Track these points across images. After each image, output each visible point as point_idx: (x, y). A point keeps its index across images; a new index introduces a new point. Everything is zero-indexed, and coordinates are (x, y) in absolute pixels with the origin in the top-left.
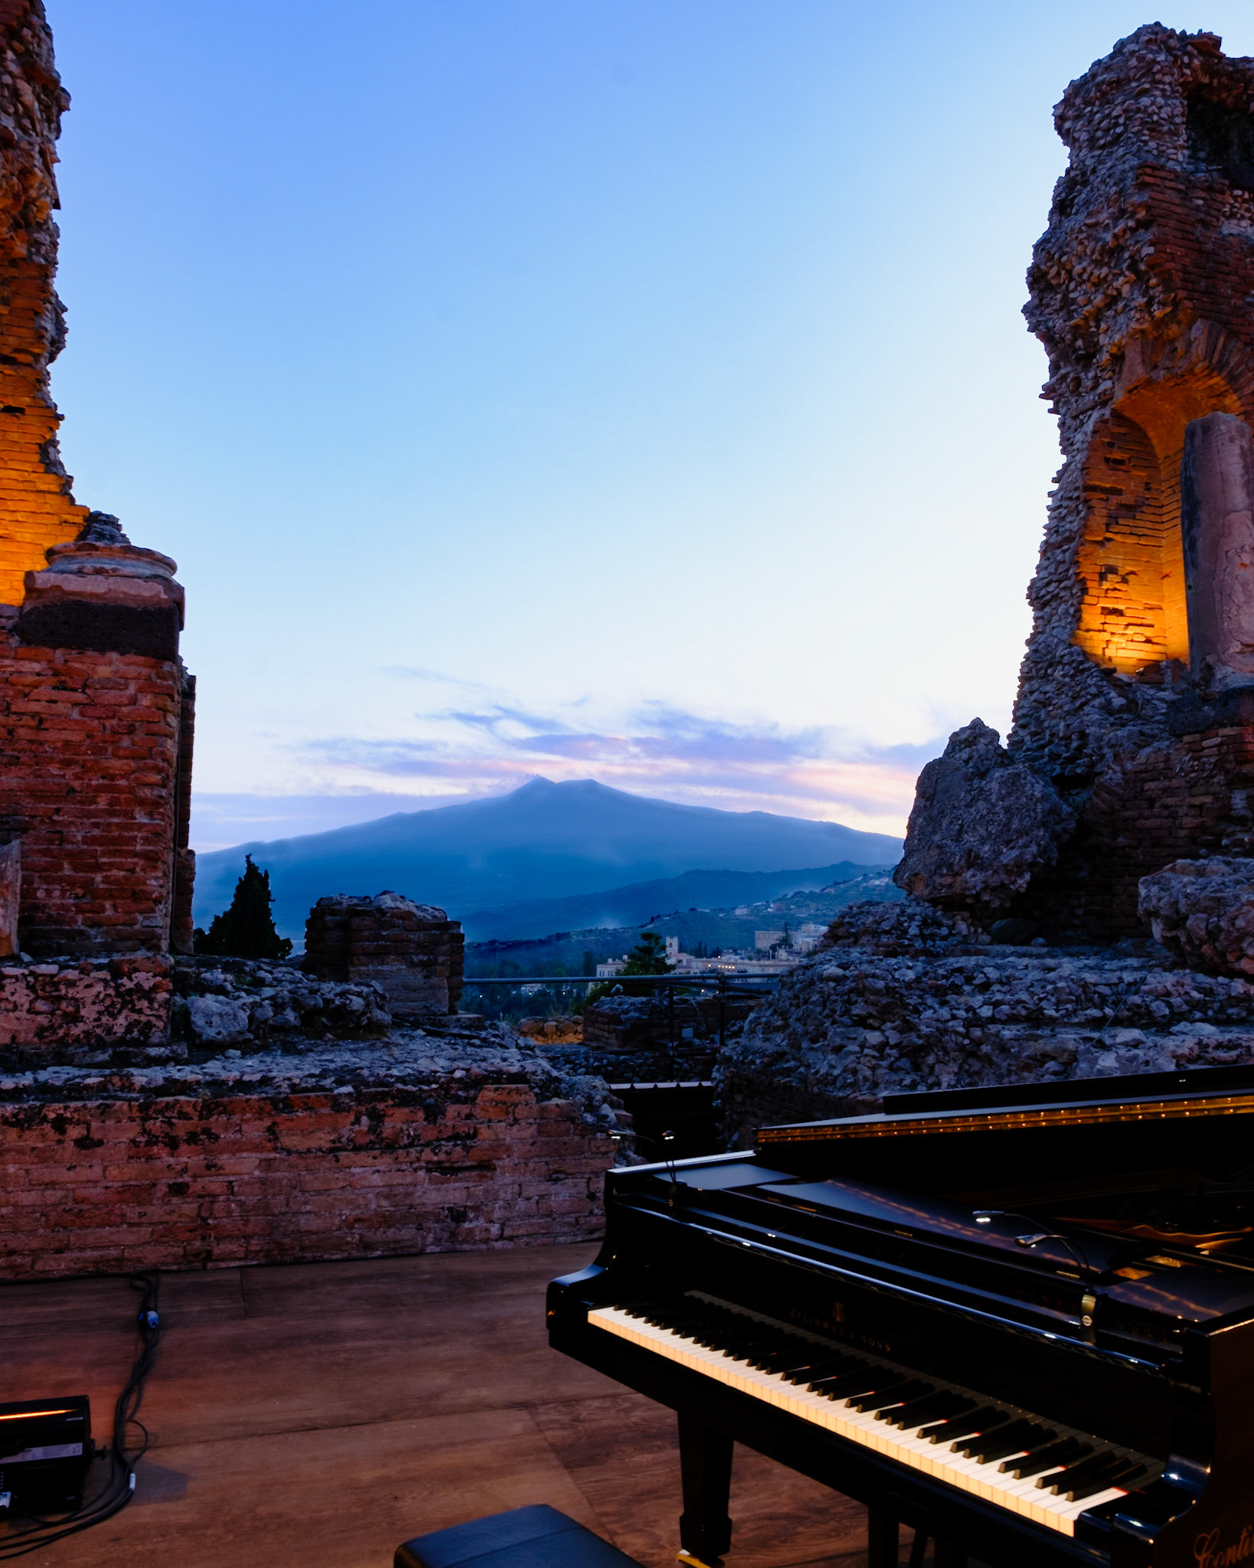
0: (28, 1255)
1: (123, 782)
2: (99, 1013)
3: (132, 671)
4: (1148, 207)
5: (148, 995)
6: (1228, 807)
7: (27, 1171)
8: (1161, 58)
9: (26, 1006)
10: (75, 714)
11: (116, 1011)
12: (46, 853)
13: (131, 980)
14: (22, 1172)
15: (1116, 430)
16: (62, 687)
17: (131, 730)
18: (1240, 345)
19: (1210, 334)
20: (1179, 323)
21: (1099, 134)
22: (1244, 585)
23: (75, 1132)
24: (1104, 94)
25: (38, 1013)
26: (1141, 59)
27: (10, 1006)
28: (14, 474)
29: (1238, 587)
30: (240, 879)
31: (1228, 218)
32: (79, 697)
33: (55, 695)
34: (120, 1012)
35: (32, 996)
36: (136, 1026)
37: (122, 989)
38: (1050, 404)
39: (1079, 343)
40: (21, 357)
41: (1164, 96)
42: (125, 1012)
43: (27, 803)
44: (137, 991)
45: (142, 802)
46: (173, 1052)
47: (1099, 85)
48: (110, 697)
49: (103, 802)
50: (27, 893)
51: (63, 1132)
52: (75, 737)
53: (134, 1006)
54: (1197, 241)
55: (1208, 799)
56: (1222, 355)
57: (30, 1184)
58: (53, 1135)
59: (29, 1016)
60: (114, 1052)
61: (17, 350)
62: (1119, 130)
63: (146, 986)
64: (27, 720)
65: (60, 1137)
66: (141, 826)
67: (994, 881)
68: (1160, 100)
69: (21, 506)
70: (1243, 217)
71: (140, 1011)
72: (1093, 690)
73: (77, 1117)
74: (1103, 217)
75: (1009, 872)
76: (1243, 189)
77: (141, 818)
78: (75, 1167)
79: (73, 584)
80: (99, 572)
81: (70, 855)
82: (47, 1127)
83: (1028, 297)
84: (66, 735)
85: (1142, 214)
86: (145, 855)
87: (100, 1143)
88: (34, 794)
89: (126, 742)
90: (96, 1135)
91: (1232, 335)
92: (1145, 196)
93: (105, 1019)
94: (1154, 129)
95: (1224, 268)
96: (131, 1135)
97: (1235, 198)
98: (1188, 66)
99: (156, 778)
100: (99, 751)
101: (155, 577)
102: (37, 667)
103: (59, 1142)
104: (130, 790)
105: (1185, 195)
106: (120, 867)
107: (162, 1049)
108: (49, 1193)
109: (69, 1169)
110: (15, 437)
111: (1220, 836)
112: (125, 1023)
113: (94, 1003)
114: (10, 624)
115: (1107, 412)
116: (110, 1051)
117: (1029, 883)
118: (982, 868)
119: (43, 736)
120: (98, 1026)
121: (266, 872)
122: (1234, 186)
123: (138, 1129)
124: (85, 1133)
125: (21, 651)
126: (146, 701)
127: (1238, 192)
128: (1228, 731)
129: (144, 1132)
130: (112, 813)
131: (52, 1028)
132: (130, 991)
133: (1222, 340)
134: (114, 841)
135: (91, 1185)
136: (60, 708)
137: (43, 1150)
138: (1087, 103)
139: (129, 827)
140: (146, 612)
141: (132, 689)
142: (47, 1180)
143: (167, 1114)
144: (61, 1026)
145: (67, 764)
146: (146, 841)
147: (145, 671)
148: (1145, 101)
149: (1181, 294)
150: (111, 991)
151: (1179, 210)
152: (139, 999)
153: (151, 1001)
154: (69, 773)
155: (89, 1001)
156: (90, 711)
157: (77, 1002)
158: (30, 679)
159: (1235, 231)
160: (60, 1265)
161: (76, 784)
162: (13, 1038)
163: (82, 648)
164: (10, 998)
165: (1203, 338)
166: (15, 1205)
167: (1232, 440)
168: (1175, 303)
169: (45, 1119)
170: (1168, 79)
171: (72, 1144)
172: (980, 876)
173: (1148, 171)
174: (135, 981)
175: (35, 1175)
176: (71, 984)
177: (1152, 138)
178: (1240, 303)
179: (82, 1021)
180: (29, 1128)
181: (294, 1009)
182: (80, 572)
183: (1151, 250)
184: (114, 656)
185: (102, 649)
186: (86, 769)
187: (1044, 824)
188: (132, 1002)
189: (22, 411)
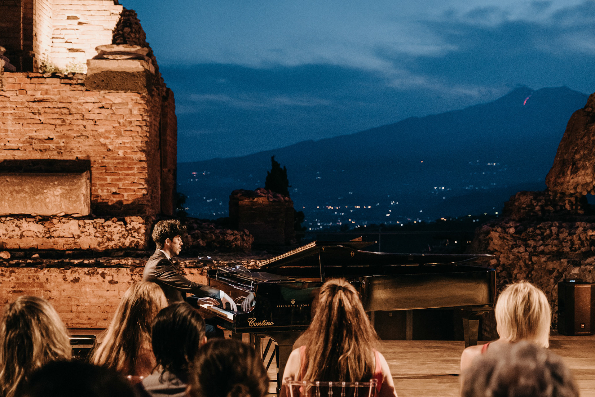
0: (95, 320)
1: (128, 145)
2: (120, 237)
5: (137, 231)
7: (93, 291)
9: (94, 234)
10: (109, 118)
11: (126, 237)
12: (100, 174)
13: (131, 225)
14: (91, 292)
16: (103, 107)
17: (130, 124)
23: (108, 278)
25: (97, 237)
27: (88, 234)
30: (268, 172)
32: (109, 111)
33: (100, 111)
34: (127, 237)
35: (95, 231)
36: (133, 243)
37: (128, 228)
42: (129, 237)
43: (92, 155)
44: (133, 229)
45: (136, 153)
46: (147, 253)
48: (121, 111)
49: (121, 153)
50: (94, 191)
51: (104, 278)
52: (109, 128)
53: (132, 235)
57: (94, 296)
58: (101, 279)
59: (95, 238)
60: (125, 252)
63: (137, 227)
64: (90, 122)
65: (104, 280)
66: (136, 163)
71: (134, 237)
73: (109, 273)
78: (109, 290)
81: (109, 175)
82: (99, 276)
84: (106, 127)
87: (117, 282)
89: (128, 129)
90: (115, 280)
93: (122, 240)
96: (128, 280)
102: (93, 99)
103: (103, 281)
104: (131, 148)
107: (143, 252)
108: (100, 299)
109: (107, 291)
112: (129, 242)
113: (118, 233)
114: (82, 81)
116: (124, 252)
119: (97, 128)
120: (119, 242)
121: (285, 167)
123: (130, 278)
124: (112, 279)
125: (87, 93)
129: (132, 279)
131: (102, 243)
132: (130, 229)
135: (115, 297)
136: (102, 116)
137: (98, 284)
139: (132, 164)
142: (100, 295)
143: (140, 273)
144: (106, 242)
145: (106, 138)
150: (124, 229)
152: (134, 232)
153: (138, 233)
155: (116, 233)
156: (114, 117)
157: (111, 233)
158: (91, 105)
160: (105, 324)
161: (111, 147)
162: (90, 247)
163: (110, 90)
164: (88, 231)
166: (90, 303)
169: (98, 273)
171: (108, 282)
174: (132, 225)
175: (95, 292)
176: (109, 226)
179: (113, 240)
180: (93, 276)
181: (202, 239)
184: (123, 92)
185: (117, 90)
186: (114, 141)
188: (131, 233)
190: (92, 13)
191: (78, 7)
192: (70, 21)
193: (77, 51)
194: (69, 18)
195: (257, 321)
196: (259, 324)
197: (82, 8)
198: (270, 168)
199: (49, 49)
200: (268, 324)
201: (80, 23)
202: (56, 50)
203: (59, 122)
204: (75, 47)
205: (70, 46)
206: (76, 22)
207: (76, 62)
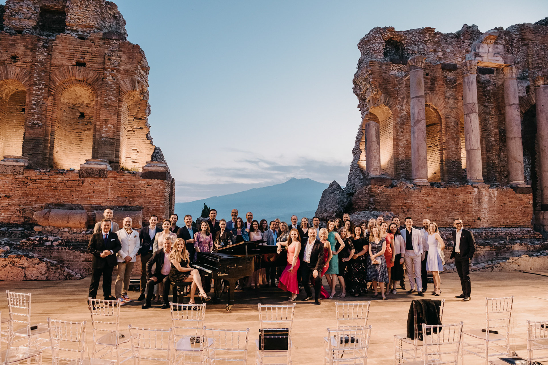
1: (158, 201)
3: (159, 182)
4: (371, 71)
6: (370, 201)
8: (377, 35)
10: (151, 189)
12: (147, 212)
15: (370, 116)
16: (149, 185)
17: (159, 192)
18: (392, 99)
19: (385, 97)
20: (379, 95)
21: (365, 52)
22: (375, 157)
24: (366, 43)
26: (373, 36)
28: (142, 140)
29: (373, 157)
31: (392, 70)
32: (151, 187)
33: (147, 186)
38: (359, 109)
39: (363, 97)
40: (142, 118)
41: (378, 44)
43: (144, 204)
45: (161, 204)
47: (365, 41)
48: (156, 187)
49: (155, 204)
50: (143, 219)
52: (151, 193)
54: (383, 77)
55: (367, 199)
56: (388, 102)
61: (142, 117)
62: (369, 51)
64: (143, 191)
66: (161, 208)
67: (329, 215)
68: (377, 45)
69: (143, 146)
70: (395, 70)
72: (358, 175)
74: (364, 71)
75: (331, 213)
76: (395, 64)
77: (161, 206)
79: (150, 168)
80: (154, 166)
81: (150, 212)
83: (353, 86)
84: (149, 193)
85: (370, 72)
86: (162, 212)
88: (144, 203)
89: (159, 194)
91: (390, 97)
92: (370, 68)
94: (375, 51)
95: (390, 82)
97: (393, 66)
98: (386, 35)
99: (164, 200)
100: (154, 195)
101: (163, 166)
102: (144, 182)
104: (159, 202)
105: (381, 67)
106: (158, 214)
110: (142, 133)
111: (369, 206)
114: (140, 175)
115: (368, 112)
117: (335, 215)
118: (327, 213)
119: (146, 193)
122: (393, 63)
125: (142, 180)
126: (162, 187)
127: (394, 65)
128: (369, 186)
130: (157, 206)
133: (388, 98)
134: (157, 210)
136: (148, 189)
138: (364, 45)
139: (159, 208)
140: (161, 172)
141: (159, 185)
145: (149, 198)
146: (162, 210)
147: (161, 182)
148: (374, 45)
149: (378, 89)
151: (379, 71)
154: (150, 199)
156: (153, 189)
158: (143, 184)
159: (393, 73)
161: (151, 201)
163: (151, 179)
165: (383, 98)
167: (373, 127)
168: (378, 91)
170: (379, 40)
172: (326, 214)
173: (372, 63)
177: (374, 54)
178: (393, 90)
182: (151, 166)
183: (372, 80)
184: (157, 180)
185: (154, 179)
186: (153, 198)
187: (339, 204)
189: (143, 128)
190: (143, 148)
191: (137, 146)
192: (134, 151)
193: (136, 162)
194: (133, 150)
195: (221, 274)
196: (222, 275)
197: (139, 146)
198: (203, 207)
199: (125, 161)
200: (226, 275)
201: (138, 152)
202: (128, 162)
203: (130, 191)
204: (135, 161)
205: (133, 161)
206: (136, 151)
207: (135, 167)
